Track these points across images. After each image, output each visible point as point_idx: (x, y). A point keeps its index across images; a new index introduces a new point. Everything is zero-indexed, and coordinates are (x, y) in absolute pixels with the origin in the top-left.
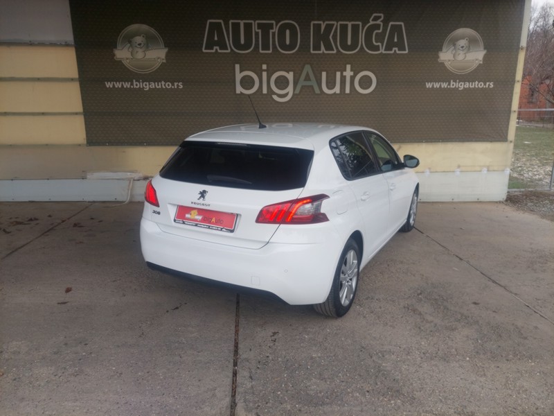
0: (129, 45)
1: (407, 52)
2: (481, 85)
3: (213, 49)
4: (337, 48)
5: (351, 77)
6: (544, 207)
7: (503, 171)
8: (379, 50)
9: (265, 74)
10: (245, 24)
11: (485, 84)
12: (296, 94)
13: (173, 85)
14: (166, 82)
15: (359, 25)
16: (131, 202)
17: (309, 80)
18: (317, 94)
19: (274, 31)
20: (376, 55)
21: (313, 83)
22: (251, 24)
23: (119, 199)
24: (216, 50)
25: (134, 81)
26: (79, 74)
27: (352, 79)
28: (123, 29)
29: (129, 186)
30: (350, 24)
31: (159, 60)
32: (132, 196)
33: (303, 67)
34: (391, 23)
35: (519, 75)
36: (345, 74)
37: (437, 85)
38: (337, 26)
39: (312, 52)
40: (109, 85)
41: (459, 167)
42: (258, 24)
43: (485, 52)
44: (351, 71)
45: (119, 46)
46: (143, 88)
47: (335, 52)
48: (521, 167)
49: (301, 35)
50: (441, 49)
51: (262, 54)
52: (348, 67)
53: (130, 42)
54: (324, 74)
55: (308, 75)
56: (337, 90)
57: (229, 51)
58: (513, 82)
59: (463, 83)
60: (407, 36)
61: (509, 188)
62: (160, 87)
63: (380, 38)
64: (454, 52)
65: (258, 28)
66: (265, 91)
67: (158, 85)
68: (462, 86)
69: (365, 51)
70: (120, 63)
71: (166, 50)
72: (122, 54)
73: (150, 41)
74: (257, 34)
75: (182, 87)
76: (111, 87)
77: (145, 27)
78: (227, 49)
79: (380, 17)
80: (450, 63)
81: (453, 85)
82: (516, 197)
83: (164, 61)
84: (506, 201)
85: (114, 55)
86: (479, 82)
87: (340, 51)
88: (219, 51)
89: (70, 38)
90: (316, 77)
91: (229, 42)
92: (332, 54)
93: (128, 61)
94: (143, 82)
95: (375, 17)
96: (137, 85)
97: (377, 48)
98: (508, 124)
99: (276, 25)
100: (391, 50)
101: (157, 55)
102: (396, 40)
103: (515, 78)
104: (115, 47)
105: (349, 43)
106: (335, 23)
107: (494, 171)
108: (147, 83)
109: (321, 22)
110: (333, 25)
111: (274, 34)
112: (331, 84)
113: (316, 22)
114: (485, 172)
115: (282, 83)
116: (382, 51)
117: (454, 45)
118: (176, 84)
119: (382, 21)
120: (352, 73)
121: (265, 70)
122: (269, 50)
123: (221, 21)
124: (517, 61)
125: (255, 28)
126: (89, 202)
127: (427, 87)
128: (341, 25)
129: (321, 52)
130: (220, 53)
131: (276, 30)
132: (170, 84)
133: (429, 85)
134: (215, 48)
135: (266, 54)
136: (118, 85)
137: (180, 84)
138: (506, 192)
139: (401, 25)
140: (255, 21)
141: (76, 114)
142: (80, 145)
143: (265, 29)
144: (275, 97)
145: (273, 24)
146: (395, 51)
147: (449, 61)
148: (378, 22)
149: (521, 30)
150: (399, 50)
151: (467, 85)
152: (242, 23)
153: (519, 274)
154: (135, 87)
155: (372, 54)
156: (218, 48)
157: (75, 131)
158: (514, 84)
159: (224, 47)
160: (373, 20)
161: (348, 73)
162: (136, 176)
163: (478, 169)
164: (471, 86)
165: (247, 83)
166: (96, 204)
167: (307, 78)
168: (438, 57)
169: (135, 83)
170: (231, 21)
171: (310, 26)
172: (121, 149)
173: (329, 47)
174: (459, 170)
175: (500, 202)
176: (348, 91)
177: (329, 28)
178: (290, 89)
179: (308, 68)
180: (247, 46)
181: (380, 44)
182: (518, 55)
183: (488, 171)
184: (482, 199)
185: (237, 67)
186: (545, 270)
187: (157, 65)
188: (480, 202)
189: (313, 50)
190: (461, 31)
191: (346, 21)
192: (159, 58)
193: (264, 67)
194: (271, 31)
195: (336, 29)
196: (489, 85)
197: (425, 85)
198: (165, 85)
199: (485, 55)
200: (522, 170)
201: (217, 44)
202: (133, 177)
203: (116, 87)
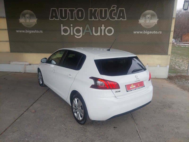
0: (24, 17)
1: (126, 20)
2: (156, 32)
3: (53, 19)
4: (99, 18)
5: (104, 29)
6: (181, 82)
7: (166, 66)
8: (115, 19)
9: (72, 28)
10: (64, 9)
11: (158, 32)
12: (84, 35)
13: (39, 31)
14: (37, 30)
15: (107, 9)
16: (24, 73)
17: (88, 30)
18: (91, 35)
19: (75, 12)
20: (114, 21)
21: (90, 31)
22: (67, 9)
23: (21, 71)
24: (54, 19)
25: (26, 30)
26: (8, 28)
27: (105, 30)
28: (22, 12)
29: (24, 67)
30: (103, 9)
31: (34, 23)
32: (25, 70)
33: (86, 26)
34: (119, 9)
35: (173, 29)
36: (102, 28)
37: (138, 32)
38: (98, 10)
39: (89, 20)
40: (17, 31)
41: (148, 64)
42: (69, 9)
43: (158, 20)
44: (104, 27)
45: (21, 18)
46: (29, 32)
47: (98, 20)
48: (182, 64)
49: (85, 13)
50: (139, 18)
51: (71, 20)
52: (103, 25)
53: (24, 16)
54: (94, 28)
55: (88, 28)
56: (99, 34)
57: (59, 19)
58: (170, 31)
59: (149, 32)
60: (126, 13)
61: (169, 73)
62: (35, 32)
63: (115, 14)
64: (145, 20)
65: (69, 11)
66: (72, 34)
67: (34, 32)
68: (148, 33)
69: (110, 19)
70: (21, 24)
71: (37, 19)
72: (22, 20)
73: (31, 16)
74: (69, 13)
75: (42, 32)
76: (18, 32)
77: (29, 11)
78: (58, 19)
79: (115, 6)
80: (143, 24)
81: (145, 32)
82: (172, 77)
83: (36, 23)
84: (167, 78)
85: (19, 21)
86: (155, 31)
87: (100, 19)
88: (55, 19)
89: (4, 15)
90: (91, 29)
91: (59, 16)
92: (97, 21)
93: (24, 23)
94: (29, 31)
95: (113, 6)
96: (27, 31)
97: (114, 18)
98: (168, 48)
99: (76, 10)
100: (120, 19)
101: (34, 21)
102: (121, 15)
103: (171, 30)
104: (19, 18)
105: (103, 16)
106: (98, 9)
107: (162, 66)
108: (30, 31)
109: (92, 9)
110: (97, 9)
111: (75, 13)
112: (96, 32)
113: (90, 9)
114: (159, 67)
115: (78, 31)
116: (116, 19)
117: (145, 17)
118: (40, 31)
119: (116, 8)
120: (104, 28)
121: (72, 26)
122: (73, 19)
123: (56, 9)
124: (171, 23)
125: (68, 11)
126: (11, 72)
127: (134, 33)
128: (100, 9)
129: (93, 20)
130: (56, 20)
131: (76, 11)
132: (38, 31)
133: (135, 32)
134: (54, 18)
135: (72, 20)
136: (21, 31)
137: (41, 31)
138: (168, 75)
139: (123, 9)
140: (68, 9)
141: (7, 41)
142: (8, 52)
143: (72, 11)
144: (76, 36)
145: (74, 9)
146: (121, 19)
147: (143, 23)
148: (115, 8)
149: (173, 11)
150: (123, 19)
151: (150, 32)
152: (63, 9)
153: (147, 114)
154: (26, 32)
155: (112, 21)
156: (55, 18)
157: (6, 47)
158: (170, 32)
159: (57, 18)
160: (112, 8)
161: (103, 28)
162: (27, 63)
163: (156, 65)
164: (152, 33)
165: (65, 31)
166: (13, 73)
167: (88, 29)
168: (139, 22)
169: (26, 31)
170: (59, 9)
171: (88, 10)
172: (21, 54)
173: (95, 18)
174: (147, 65)
175: (164, 79)
176: (103, 34)
177: (95, 11)
178: (81, 33)
179: (88, 26)
180: (65, 17)
181: (115, 17)
182: (172, 20)
183: (160, 66)
184: (157, 77)
185: (62, 25)
186: (160, 112)
187: (34, 24)
188: (157, 78)
189: (90, 19)
190: (148, 11)
191: (102, 8)
192: (34, 22)
193: (72, 25)
194: (74, 12)
195: (98, 11)
196: (160, 33)
197: (133, 32)
198: (36, 32)
199: (158, 21)
200: (181, 66)
201: (54, 17)
202: (26, 64)
203: (23, 32)
